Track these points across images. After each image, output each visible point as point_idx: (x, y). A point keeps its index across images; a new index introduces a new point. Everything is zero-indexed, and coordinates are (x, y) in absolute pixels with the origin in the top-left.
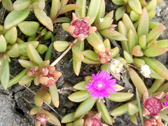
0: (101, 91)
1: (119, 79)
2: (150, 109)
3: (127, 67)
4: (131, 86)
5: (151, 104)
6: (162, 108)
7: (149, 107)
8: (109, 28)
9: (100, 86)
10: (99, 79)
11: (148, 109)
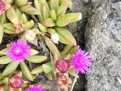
0: (18, 55)
1: (37, 45)
2: (60, 68)
3: (43, 35)
4: (47, 50)
5: (61, 64)
6: (69, 67)
7: (59, 66)
8: (26, 5)
9: (18, 51)
10: (17, 46)
11: (58, 68)
